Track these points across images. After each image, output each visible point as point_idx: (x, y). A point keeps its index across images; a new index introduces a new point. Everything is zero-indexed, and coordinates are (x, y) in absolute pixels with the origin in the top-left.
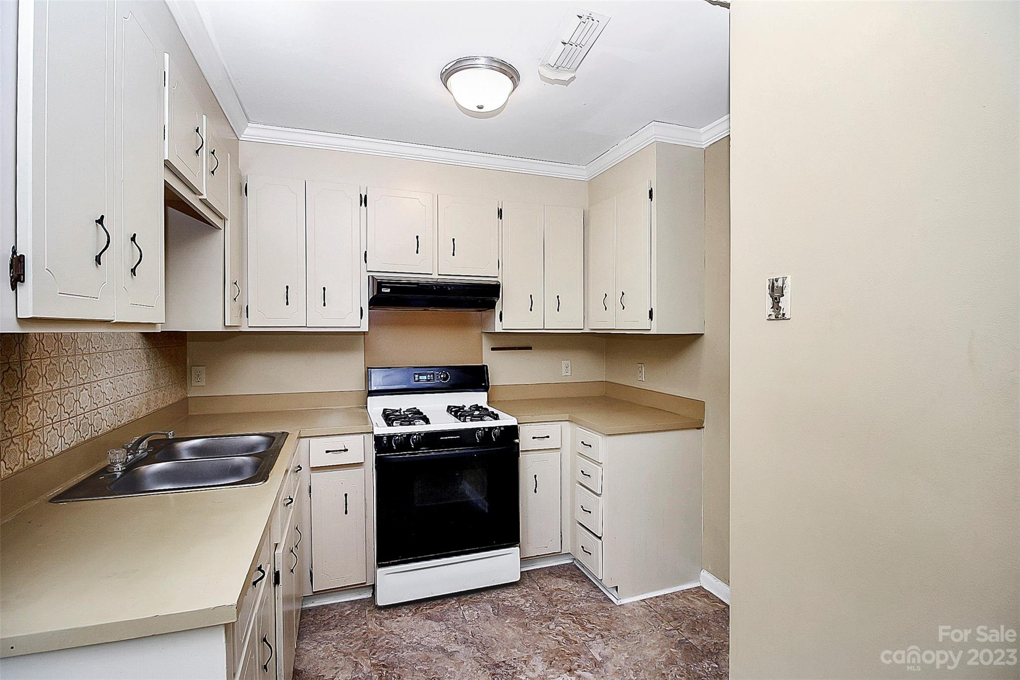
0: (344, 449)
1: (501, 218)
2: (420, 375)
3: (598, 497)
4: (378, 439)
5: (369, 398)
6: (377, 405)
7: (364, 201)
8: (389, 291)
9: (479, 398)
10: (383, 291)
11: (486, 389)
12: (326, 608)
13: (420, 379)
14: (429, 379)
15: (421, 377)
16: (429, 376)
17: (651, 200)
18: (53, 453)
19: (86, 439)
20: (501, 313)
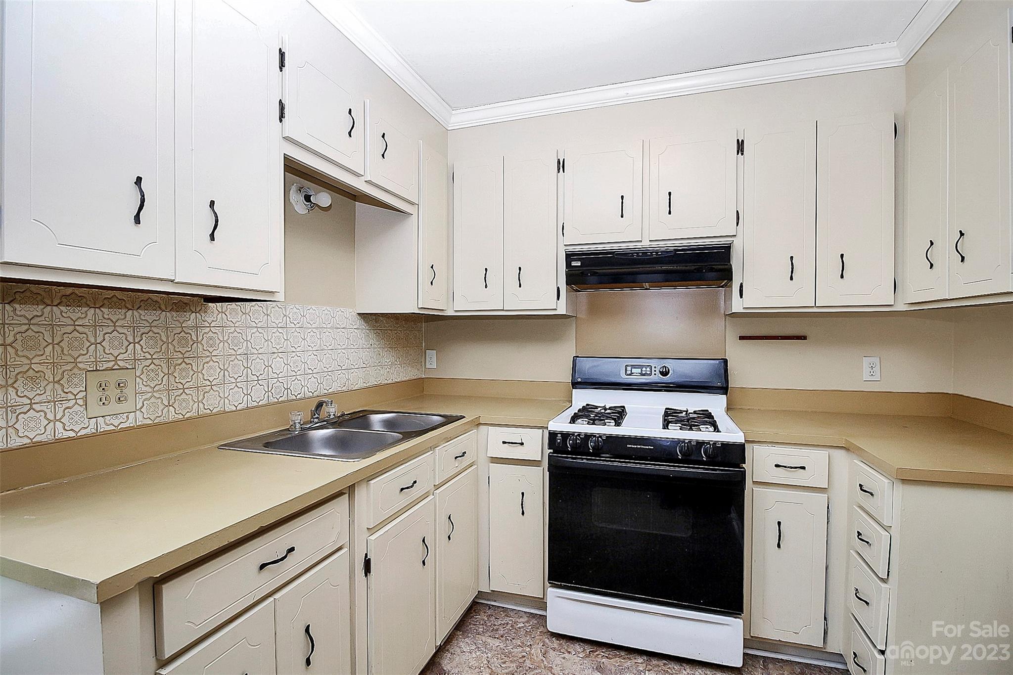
0: (520, 442)
1: (742, 154)
2: (633, 367)
3: (883, 585)
4: (553, 435)
5: (574, 390)
7: (561, 166)
8: (580, 264)
9: (715, 404)
10: (572, 265)
11: (724, 389)
13: (633, 372)
14: (644, 372)
15: (634, 370)
16: (644, 369)
18: (236, 407)
19: (280, 400)
20: (741, 286)
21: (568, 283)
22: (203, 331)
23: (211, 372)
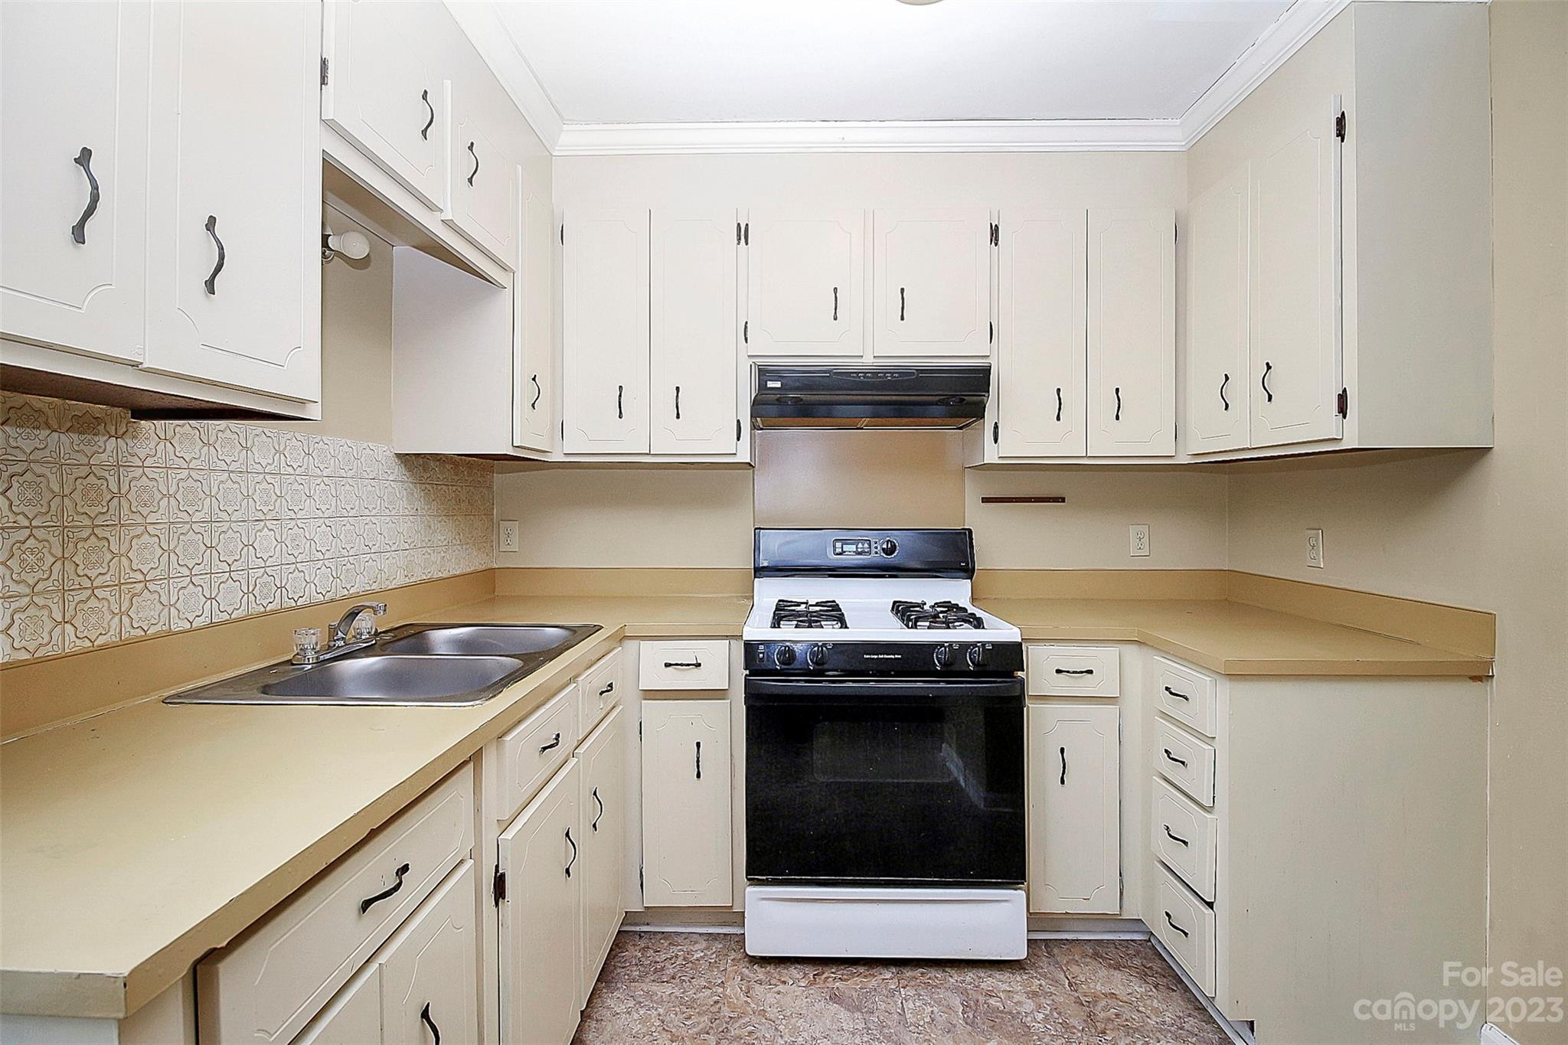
0: (695, 662)
1: (996, 244)
2: (844, 542)
3: (1204, 814)
4: (750, 648)
5: (756, 579)
6: (770, 592)
7: (743, 234)
8: (779, 386)
9: (957, 591)
10: (768, 386)
11: (968, 572)
12: (665, 939)
13: (844, 550)
14: (859, 550)
15: (846, 548)
16: (860, 545)
17: (1342, 141)
18: (191, 623)
19: (268, 609)
20: (996, 427)
21: (754, 415)
22: (131, 475)
23: (146, 556)
